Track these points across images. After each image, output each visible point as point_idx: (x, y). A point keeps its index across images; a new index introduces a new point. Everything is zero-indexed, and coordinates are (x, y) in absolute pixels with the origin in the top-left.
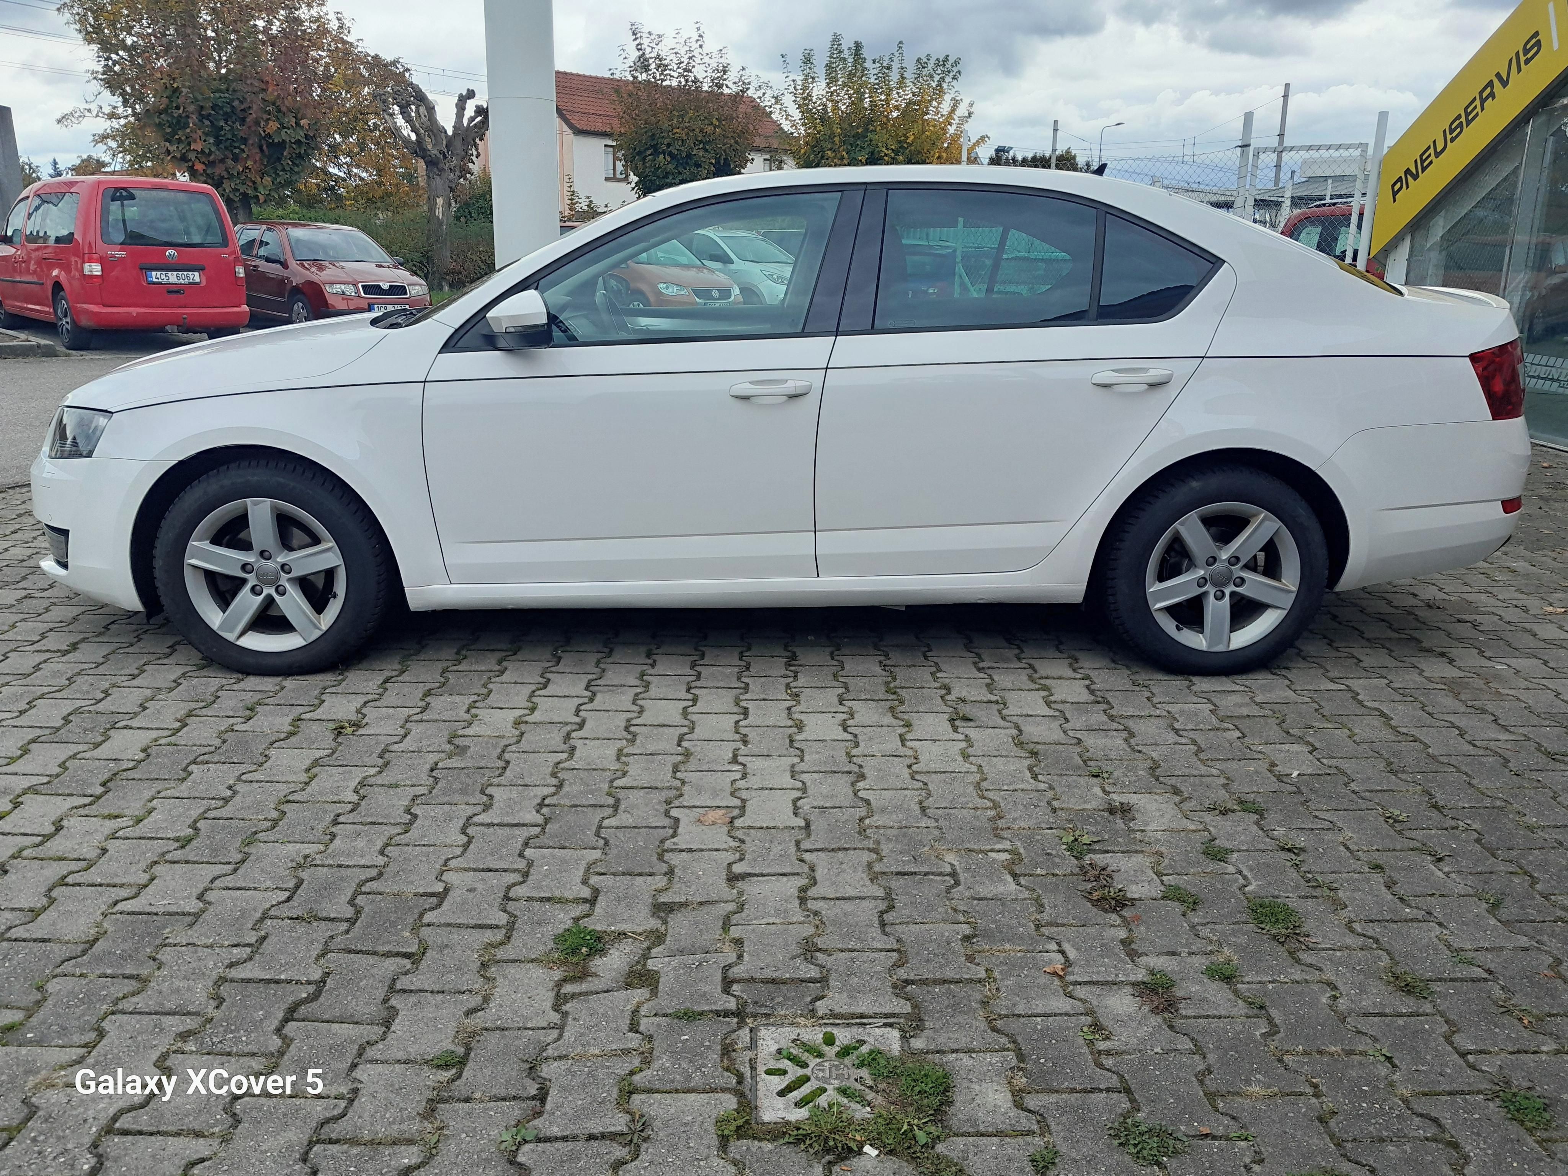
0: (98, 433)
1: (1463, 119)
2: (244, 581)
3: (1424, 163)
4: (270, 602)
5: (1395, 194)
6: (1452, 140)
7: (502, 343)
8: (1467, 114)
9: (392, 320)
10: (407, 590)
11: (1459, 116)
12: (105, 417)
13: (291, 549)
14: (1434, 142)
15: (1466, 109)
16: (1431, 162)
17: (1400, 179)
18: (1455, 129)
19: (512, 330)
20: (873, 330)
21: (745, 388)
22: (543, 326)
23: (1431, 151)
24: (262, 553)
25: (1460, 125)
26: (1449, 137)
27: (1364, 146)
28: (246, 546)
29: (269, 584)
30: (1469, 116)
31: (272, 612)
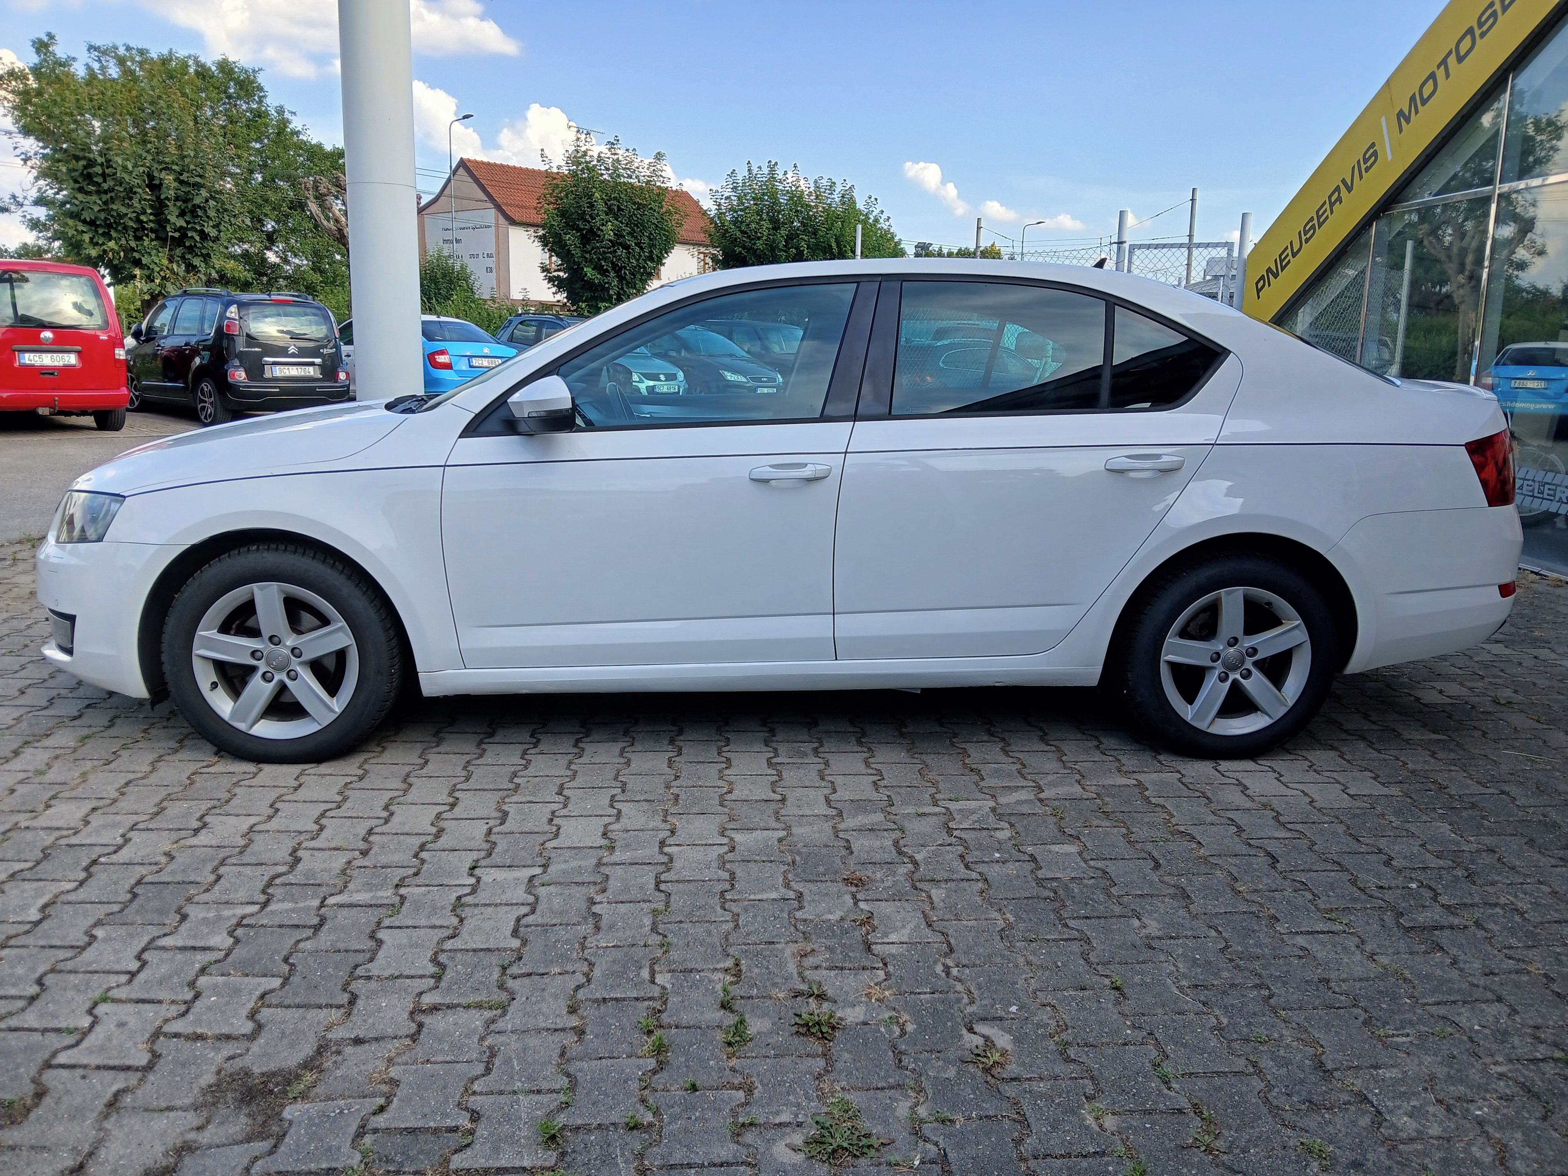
0: (109, 518)
1: (1315, 222)
2: (253, 669)
3: (1282, 263)
4: (283, 688)
5: (1259, 291)
6: (1307, 241)
7: (523, 427)
8: (1319, 217)
9: (406, 405)
10: (421, 675)
11: (1312, 219)
12: (116, 501)
13: (300, 633)
14: (1291, 243)
15: (1317, 212)
16: (1289, 262)
17: (1262, 277)
18: (1308, 231)
19: (535, 415)
20: (889, 416)
21: (766, 472)
22: (567, 410)
23: (1289, 251)
24: (271, 638)
25: (1313, 227)
26: (1304, 238)
27: (1229, 245)
28: (255, 633)
29: (279, 669)
30: (1321, 218)
31: (285, 699)
